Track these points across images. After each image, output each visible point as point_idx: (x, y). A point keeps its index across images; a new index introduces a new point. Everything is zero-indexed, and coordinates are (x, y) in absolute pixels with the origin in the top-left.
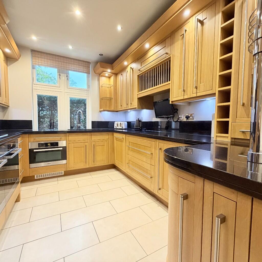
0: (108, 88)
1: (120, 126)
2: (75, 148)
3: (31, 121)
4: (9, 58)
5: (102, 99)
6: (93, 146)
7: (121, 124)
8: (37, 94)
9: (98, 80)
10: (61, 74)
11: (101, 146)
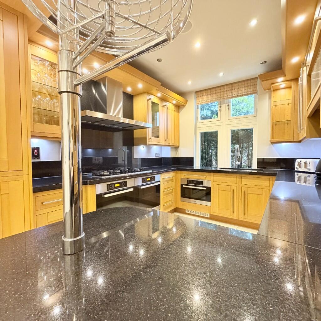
0: (288, 104)
1: (305, 167)
2: (220, 191)
3: (193, 158)
4: (181, 106)
5: (276, 125)
6: (243, 192)
7: (305, 163)
8: (200, 132)
9: (269, 98)
10: (222, 105)
11: (256, 195)
